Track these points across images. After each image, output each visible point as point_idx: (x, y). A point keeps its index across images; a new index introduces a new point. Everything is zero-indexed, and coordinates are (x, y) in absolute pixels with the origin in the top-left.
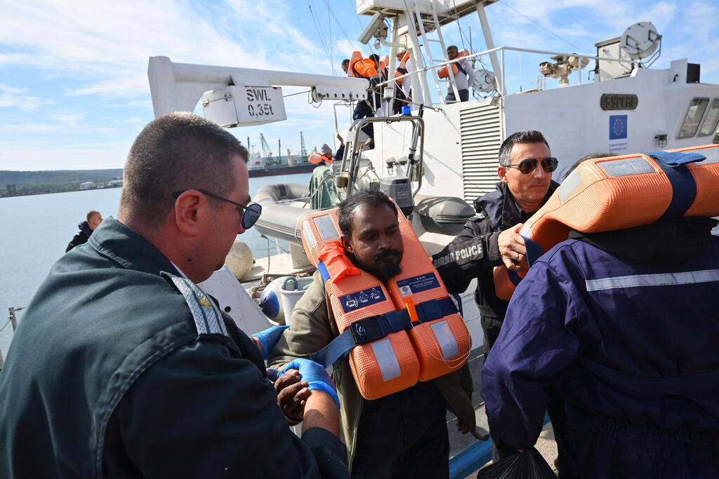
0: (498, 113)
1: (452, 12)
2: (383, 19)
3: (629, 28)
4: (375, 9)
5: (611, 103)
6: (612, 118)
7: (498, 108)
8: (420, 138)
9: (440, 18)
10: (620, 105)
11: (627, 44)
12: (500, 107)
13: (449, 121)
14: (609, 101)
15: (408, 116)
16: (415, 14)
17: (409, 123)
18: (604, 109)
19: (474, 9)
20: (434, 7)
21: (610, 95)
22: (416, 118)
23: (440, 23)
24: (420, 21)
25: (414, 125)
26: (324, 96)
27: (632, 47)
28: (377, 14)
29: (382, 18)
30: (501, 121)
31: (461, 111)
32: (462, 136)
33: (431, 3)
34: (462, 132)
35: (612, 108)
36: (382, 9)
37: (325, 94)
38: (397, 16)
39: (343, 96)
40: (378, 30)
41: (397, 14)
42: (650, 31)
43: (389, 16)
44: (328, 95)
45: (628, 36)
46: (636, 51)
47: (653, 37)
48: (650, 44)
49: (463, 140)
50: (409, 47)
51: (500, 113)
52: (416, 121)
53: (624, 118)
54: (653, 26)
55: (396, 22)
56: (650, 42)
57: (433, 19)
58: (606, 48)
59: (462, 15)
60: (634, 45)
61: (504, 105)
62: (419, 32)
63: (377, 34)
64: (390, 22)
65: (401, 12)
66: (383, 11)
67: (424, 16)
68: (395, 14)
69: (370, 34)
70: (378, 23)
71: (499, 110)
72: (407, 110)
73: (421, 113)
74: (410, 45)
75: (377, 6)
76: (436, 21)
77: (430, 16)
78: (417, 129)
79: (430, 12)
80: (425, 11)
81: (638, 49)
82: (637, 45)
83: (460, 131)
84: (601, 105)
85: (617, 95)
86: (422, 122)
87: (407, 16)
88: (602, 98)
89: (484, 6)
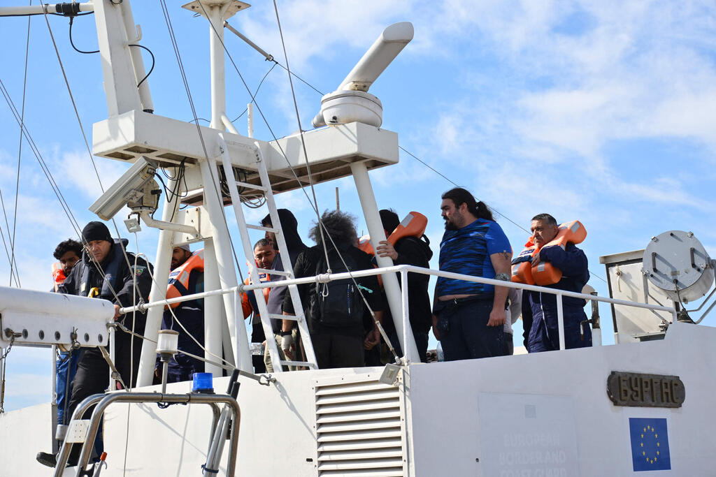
0: (397, 399)
1: (301, 171)
2: (153, 174)
3: (655, 240)
4: (136, 149)
5: (630, 392)
6: (635, 424)
7: (397, 389)
8: (228, 443)
9: (273, 179)
10: (647, 396)
11: (655, 270)
12: (401, 387)
13: (292, 407)
14: (624, 386)
15: (204, 393)
16: (221, 168)
17: (207, 410)
18: (616, 404)
19: (347, 172)
20: (262, 157)
21: (625, 374)
22: (221, 398)
23: (273, 188)
24: (232, 184)
25: (217, 413)
26: (18, 335)
27: (665, 276)
28: (139, 162)
29: (150, 171)
30: (403, 417)
31: (320, 388)
32: (321, 444)
33: (256, 150)
34: (321, 434)
35: (633, 404)
36: (150, 151)
37: (21, 331)
38: (182, 167)
39: (58, 336)
40: (140, 195)
41: (181, 164)
42: (693, 251)
43: (165, 165)
44: (25, 333)
45: (655, 255)
46: (673, 287)
47: (701, 263)
48: (695, 275)
49: (321, 453)
50: (204, 235)
51: (402, 399)
52: (221, 405)
53: (661, 425)
54: (697, 241)
55: (179, 179)
56: (695, 271)
57: (258, 182)
58: (623, 268)
59: (321, 179)
60: (669, 273)
61: (408, 385)
62: (226, 199)
63: (135, 201)
64: (165, 178)
65: (192, 161)
66: (152, 156)
67: (240, 173)
68: (179, 163)
69: (119, 200)
70: (139, 181)
71: (399, 394)
72: (205, 381)
73: (234, 388)
74: (209, 230)
75: (141, 144)
76: (267, 185)
77: (254, 172)
78: (222, 424)
79: (253, 166)
80: (242, 163)
81: (676, 282)
82: (674, 273)
83: (315, 432)
84: (609, 393)
85: (639, 375)
86: (235, 409)
87: (205, 169)
88: (610, 379)
89: (368, 168)
